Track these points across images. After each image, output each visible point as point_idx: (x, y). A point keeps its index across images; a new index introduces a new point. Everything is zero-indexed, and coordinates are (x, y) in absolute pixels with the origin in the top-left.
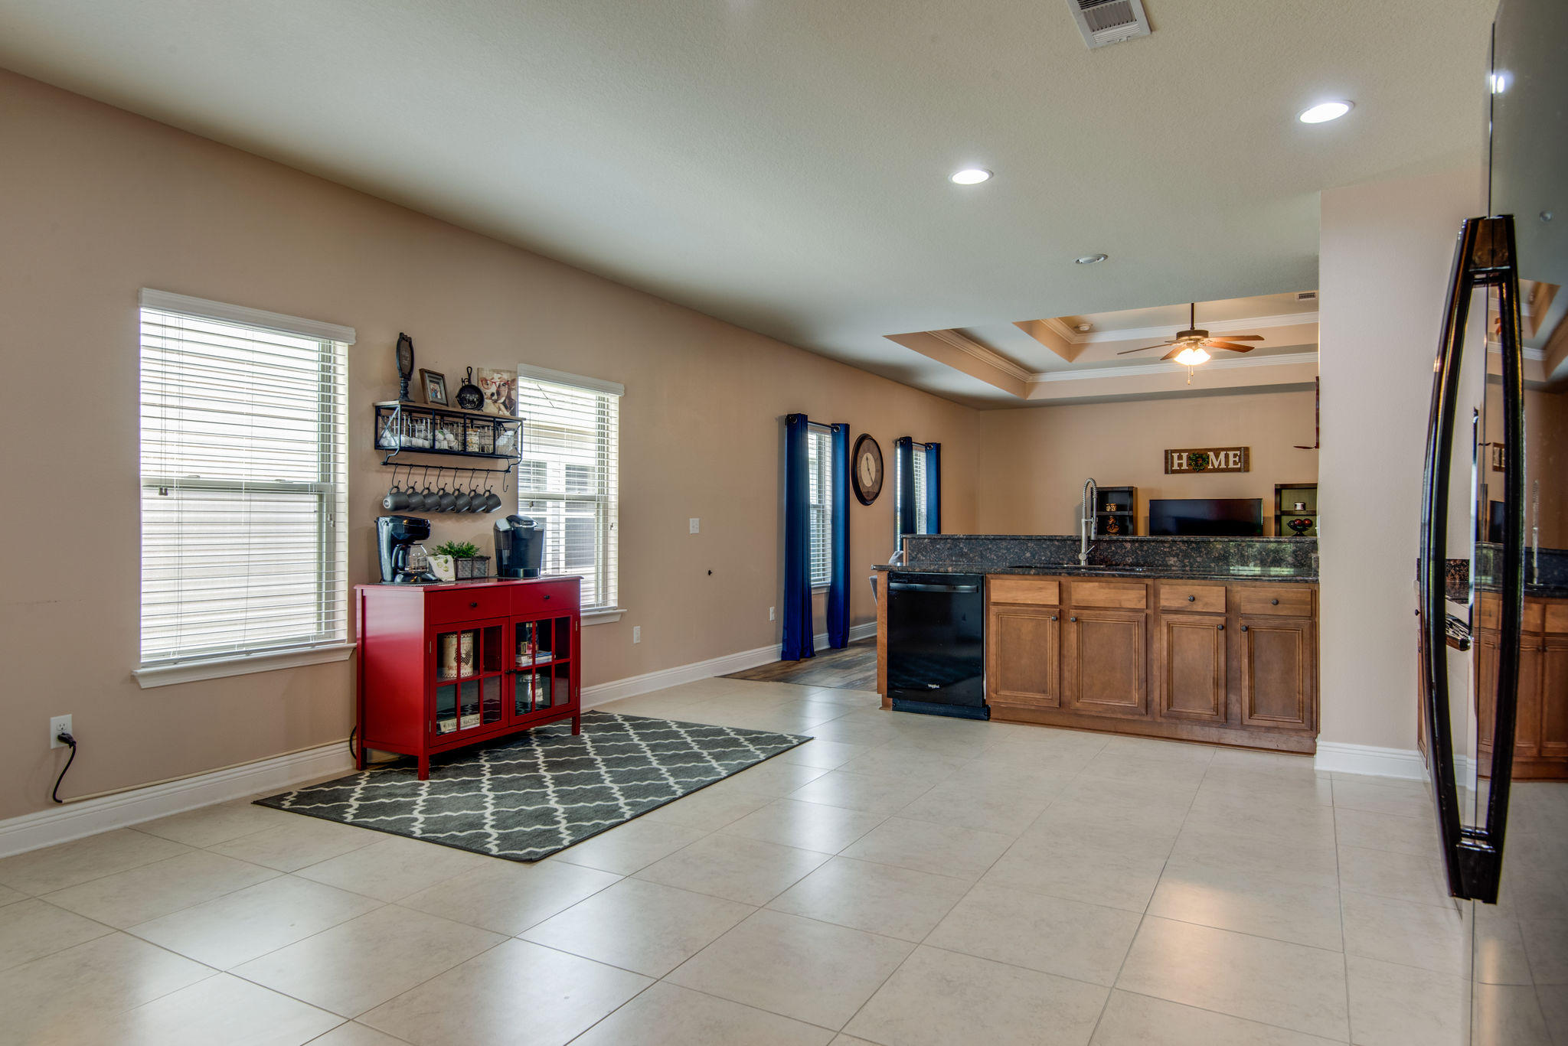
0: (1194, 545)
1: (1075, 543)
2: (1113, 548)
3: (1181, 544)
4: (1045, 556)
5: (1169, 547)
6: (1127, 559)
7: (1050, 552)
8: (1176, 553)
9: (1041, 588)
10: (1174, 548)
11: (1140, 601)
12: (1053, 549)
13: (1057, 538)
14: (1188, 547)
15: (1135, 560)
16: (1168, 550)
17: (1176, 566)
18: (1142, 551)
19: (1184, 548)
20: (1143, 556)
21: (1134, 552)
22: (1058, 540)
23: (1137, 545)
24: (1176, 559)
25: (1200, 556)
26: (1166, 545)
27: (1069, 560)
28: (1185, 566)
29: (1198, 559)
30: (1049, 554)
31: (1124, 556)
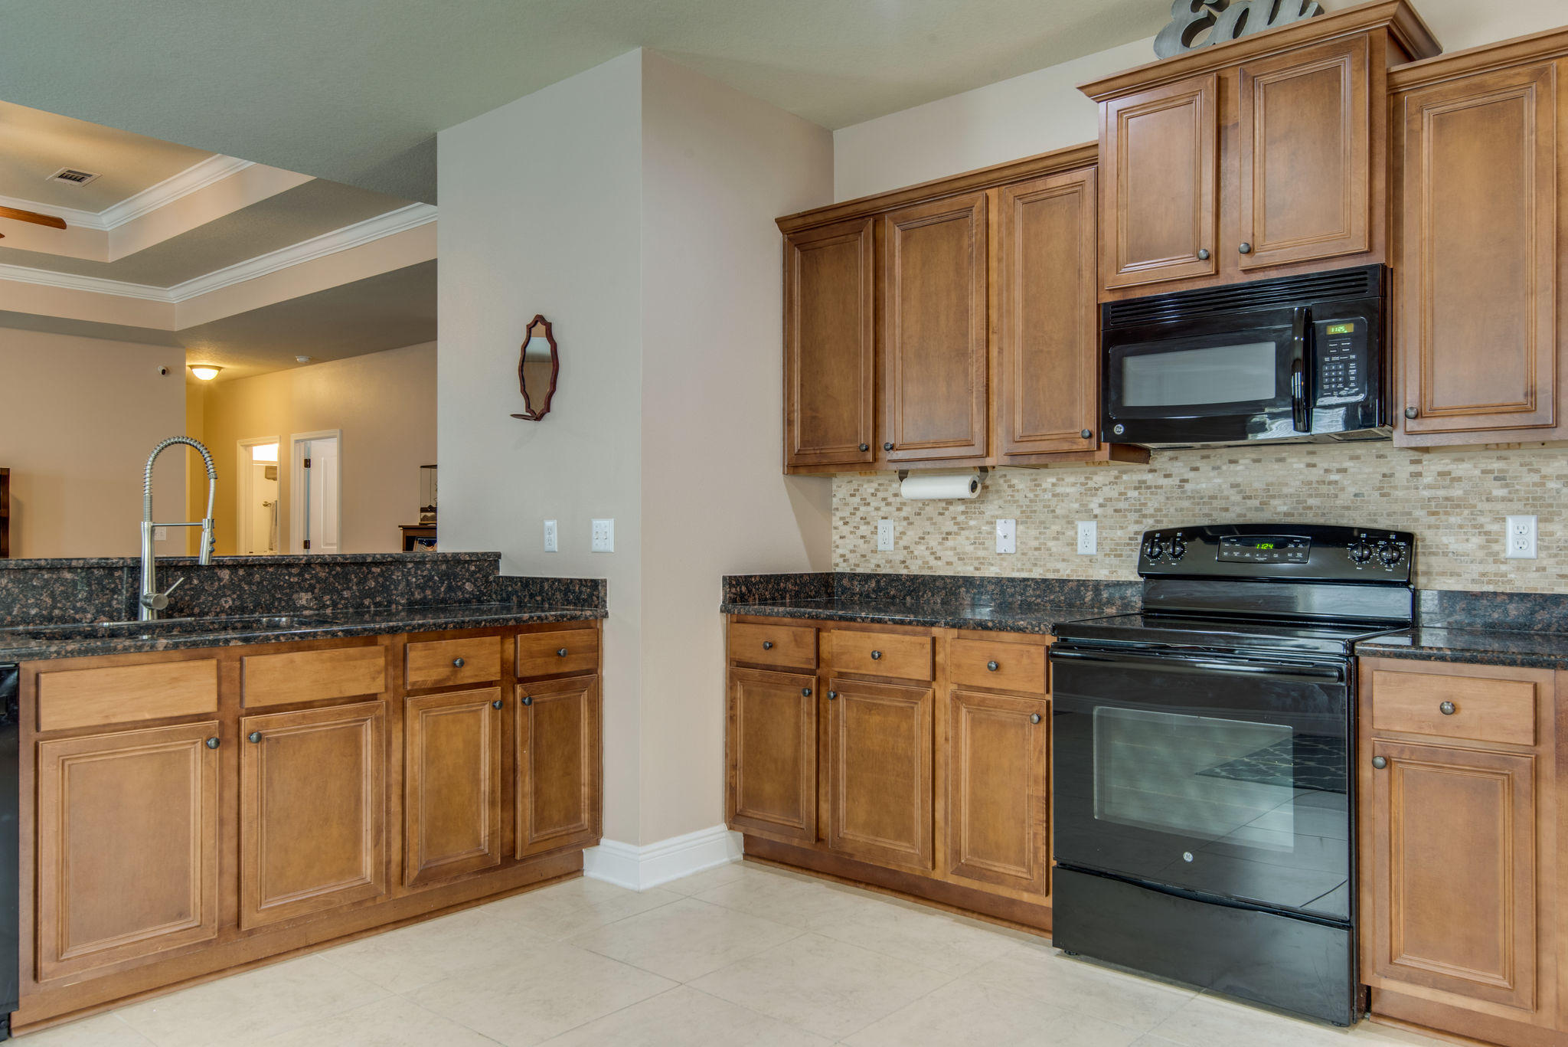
0: (338, 569)
1: (112, 575)
2: (196, 582)
3: (318, 569)
4: (36, 605)
5: (299, 575)
6: (223, 601)
7: (52, 595)
8: (310, 585)
9: (175, 680)
10: (307, 576)
11: (374, 679)
12: (59, 589)
13: (74, 563)
14: (329, 573)
15: (238, 603)
16: (296, 579)
17: (311, 609)
18: (250, 583)
19: (322, 575)
20: (252, 594)
21: (234, 586)
22: (70, 569)
23: (241, 572)
24: (309, 595)
25: (349, 588)
26: (294, 571)
27: (99, 612)
28: (325, 607)
29: (346, 594)
30: (49, 601)
31: (217, 597)
